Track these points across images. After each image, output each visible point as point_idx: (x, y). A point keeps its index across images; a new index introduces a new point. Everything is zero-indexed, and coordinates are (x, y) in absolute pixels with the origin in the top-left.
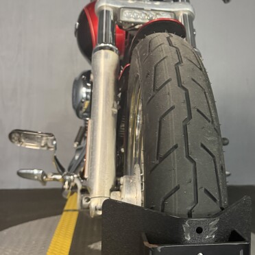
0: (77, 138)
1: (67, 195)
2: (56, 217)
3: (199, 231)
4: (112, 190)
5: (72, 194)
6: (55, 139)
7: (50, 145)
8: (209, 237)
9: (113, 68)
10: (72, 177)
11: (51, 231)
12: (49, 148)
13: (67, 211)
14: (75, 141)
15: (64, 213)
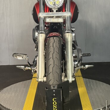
0: (36, 46)
1: (33, 73)
2: (29, 81)
3: (54, 87)
4: (44, 77)
5: (35, 73)
6: (28, 56)
7: (26, 58)
8: (56, 88)
9: (44, 40)
10: (34, 68)
11: (28, 87)
12: (26, 59)
13: (34, 78)
14: (35, 48)
15: (33, 79)
